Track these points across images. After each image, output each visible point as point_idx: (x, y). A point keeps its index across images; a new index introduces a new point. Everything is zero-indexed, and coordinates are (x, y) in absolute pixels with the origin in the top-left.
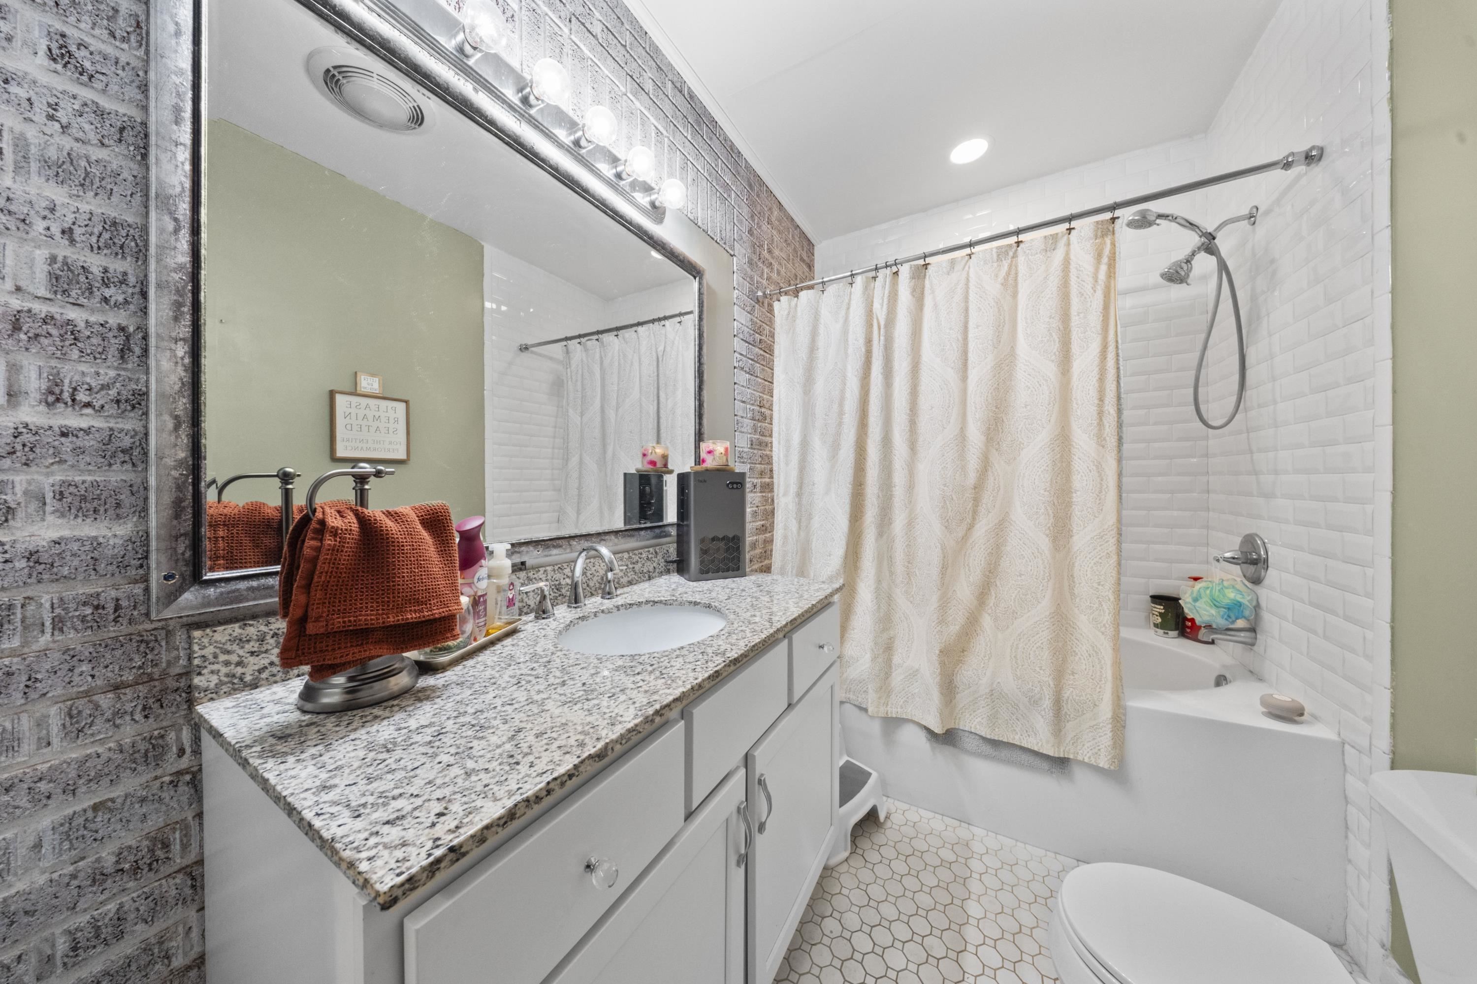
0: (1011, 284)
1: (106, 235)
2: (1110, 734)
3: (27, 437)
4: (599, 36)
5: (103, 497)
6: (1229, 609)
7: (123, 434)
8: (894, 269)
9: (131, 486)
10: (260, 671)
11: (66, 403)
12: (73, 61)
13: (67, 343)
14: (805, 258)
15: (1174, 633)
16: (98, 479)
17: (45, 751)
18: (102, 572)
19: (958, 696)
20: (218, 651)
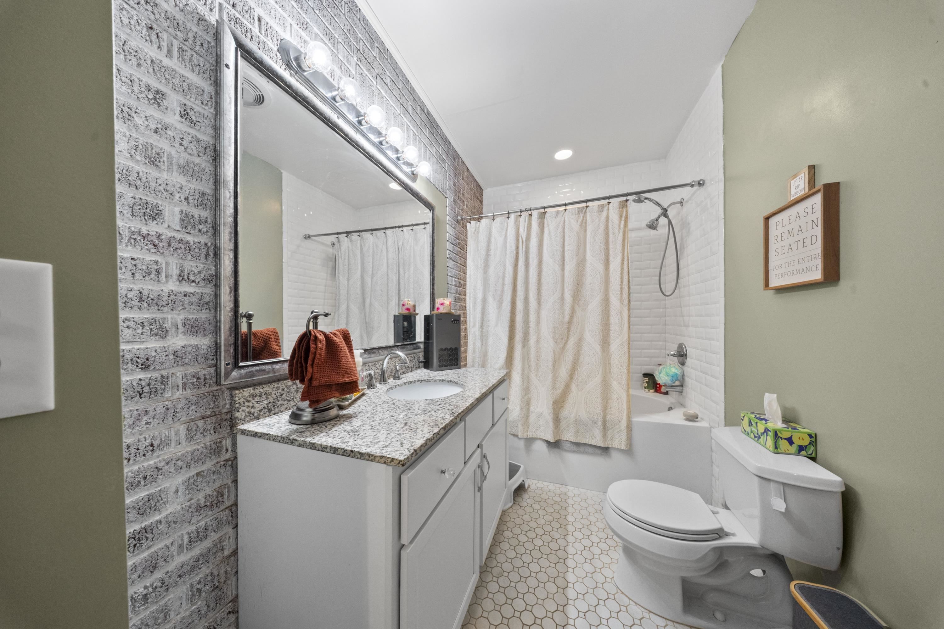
0: (583, 225)
1: (200, 200)
2: (626, 434)
3: (173, 297)
4: (389, 85)
5: (199, 326)
6: (673, 376)
7: (206, 295)
8: (530, 212)
9: (209, 320)
10: (260, 411)
11: (186, 281)
12: (189, 117)
13: (187, 252)
14: (479, 197)
15: (652, 391)
16: (197, 317)
17: (178, 446)
18: (200, 362)
19: (561, 424)
20: (245, 400)
